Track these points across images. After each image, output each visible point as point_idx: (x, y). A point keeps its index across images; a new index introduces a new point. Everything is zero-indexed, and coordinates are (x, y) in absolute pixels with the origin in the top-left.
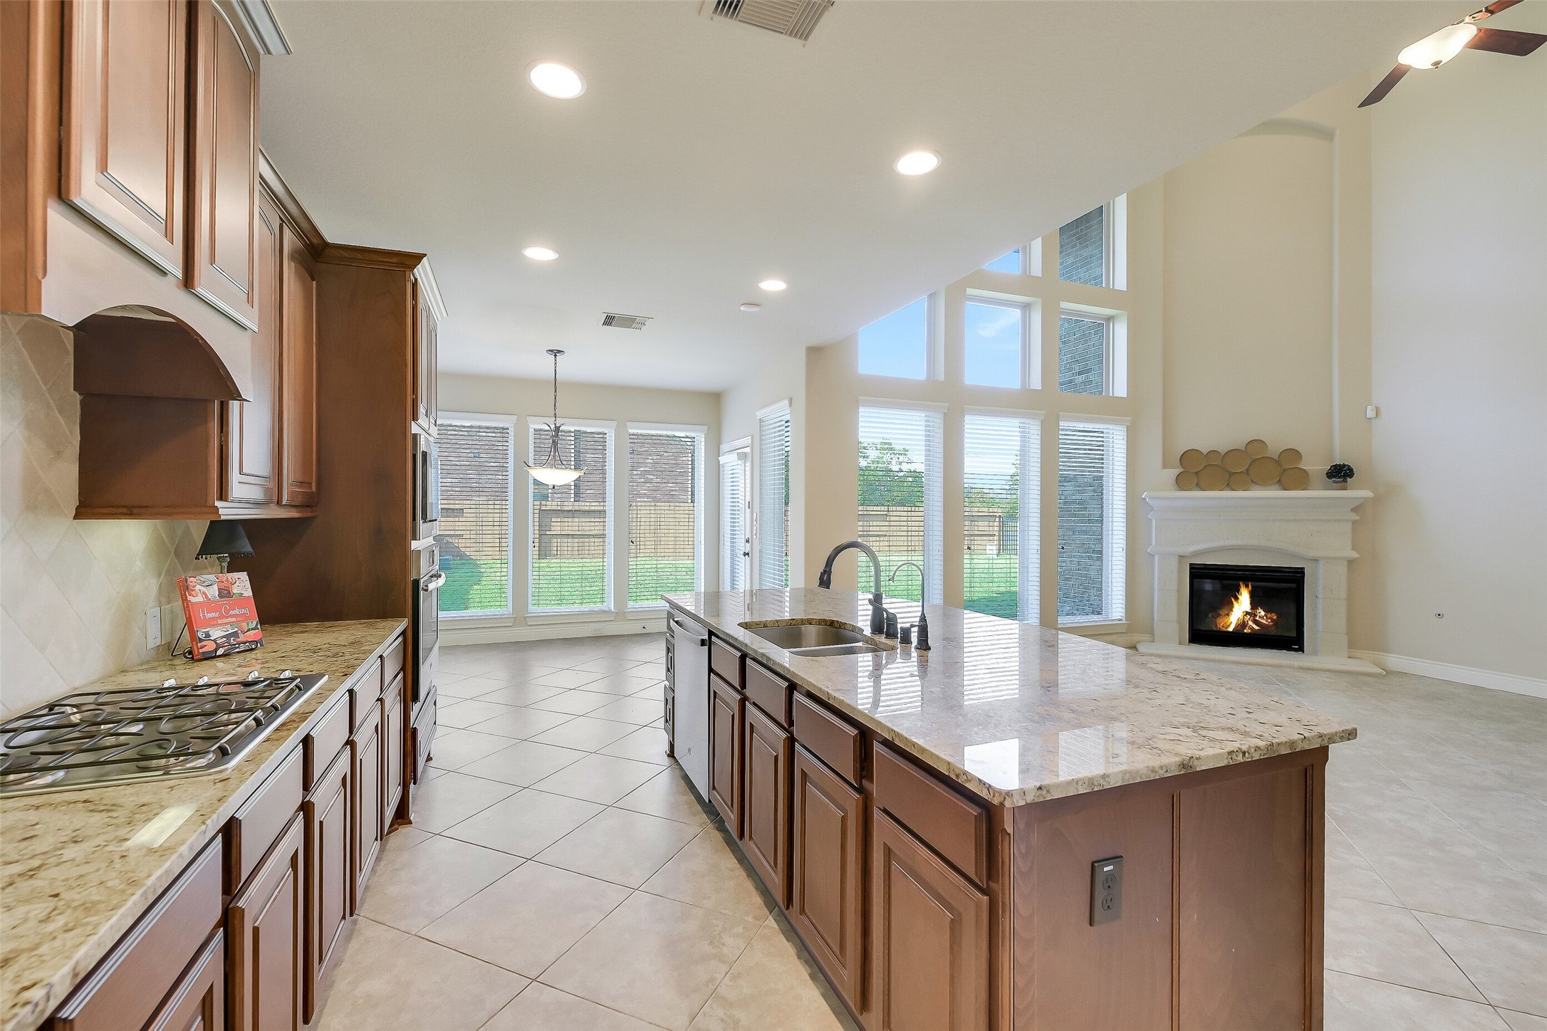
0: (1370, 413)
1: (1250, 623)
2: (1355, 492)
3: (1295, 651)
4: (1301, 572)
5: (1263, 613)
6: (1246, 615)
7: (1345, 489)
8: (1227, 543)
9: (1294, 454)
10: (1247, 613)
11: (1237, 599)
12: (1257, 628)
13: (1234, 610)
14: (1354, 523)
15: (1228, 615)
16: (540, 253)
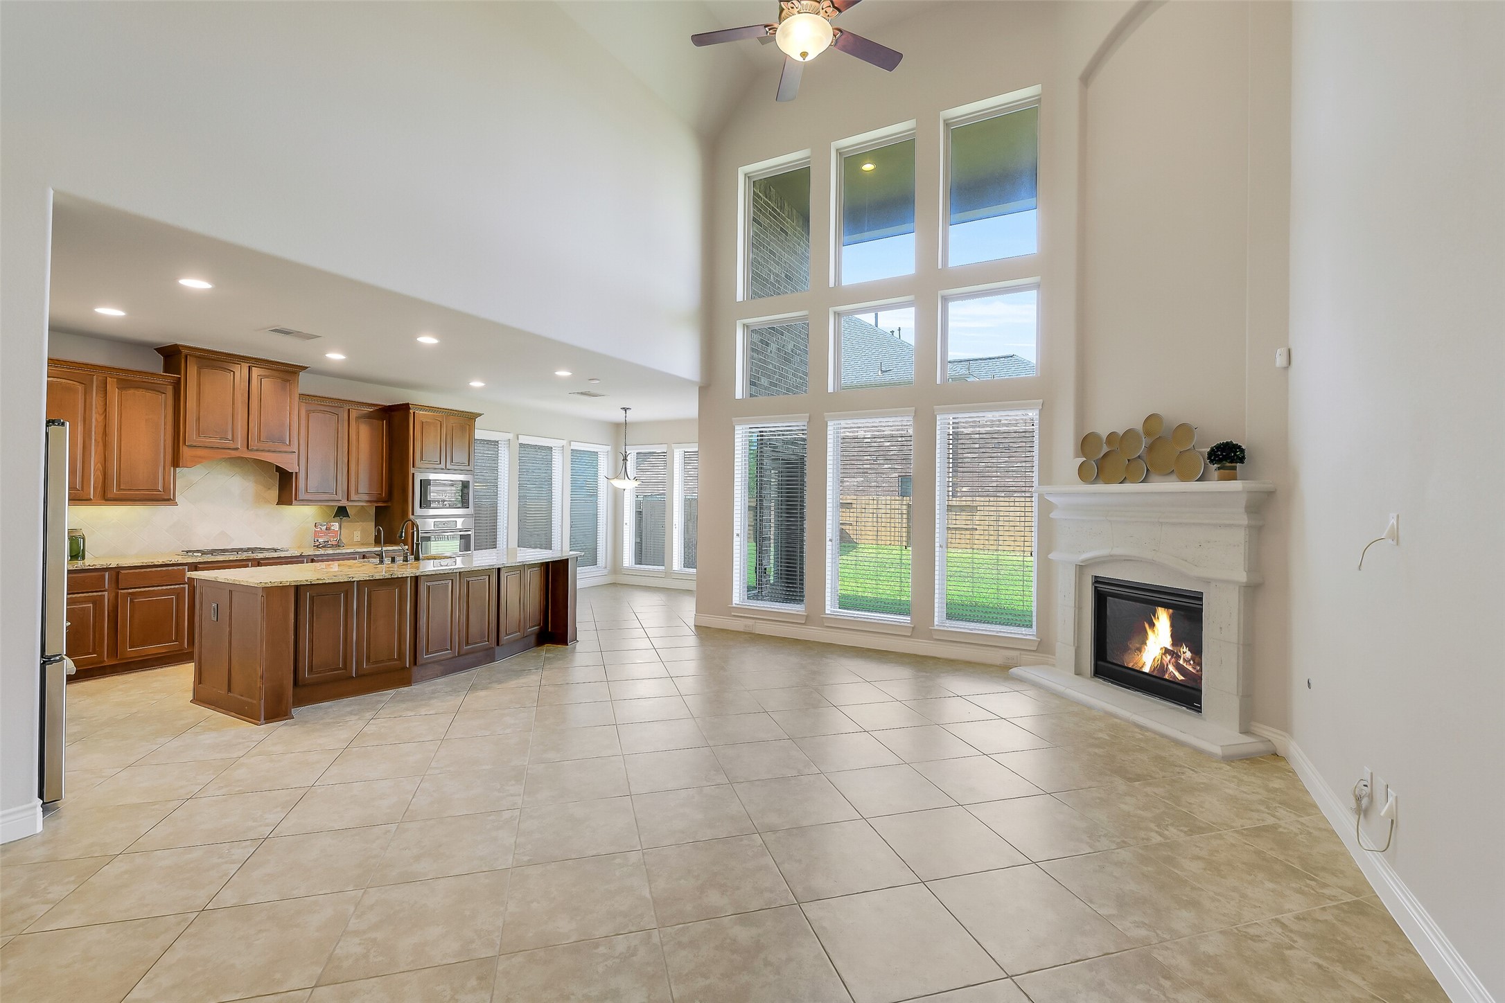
0: (1280, 361)
1: (1171, 668)
2: (1248, 485)
3: (1188, 708)
4: (1198, 597)
5: (1188, 655)
6: (1165, 654)
7: (1233, 477)
8: (1118, 551)
9: (1186, 430)
10: (1167, 651)
11: (1152, 625)
12: (1180, 678)
13: (1147, 642)
15: (1140, 650)
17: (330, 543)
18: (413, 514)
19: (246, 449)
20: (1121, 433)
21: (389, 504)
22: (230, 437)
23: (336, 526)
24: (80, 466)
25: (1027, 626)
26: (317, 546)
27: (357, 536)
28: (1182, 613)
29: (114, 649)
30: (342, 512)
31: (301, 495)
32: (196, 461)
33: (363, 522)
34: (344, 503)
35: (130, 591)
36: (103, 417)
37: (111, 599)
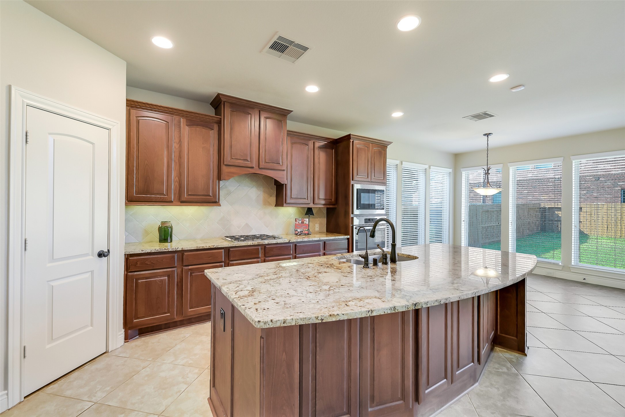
16: (397, 114)
17: (303, 232)
18: (352, 213)
19: (258, 168)
21: (336, 206)
22: (249, 160)
23: (306, 221)
24: (166, 179)
26: (296, 234)
27: (317, 228)
29: (181, 310)
30: (309, 212)
31: (288, 201)
32: (230, 175)
33: (320, 218)
34: (311, 205)
35: (190, 267)
36: (179, 146)
37: (179, 273)
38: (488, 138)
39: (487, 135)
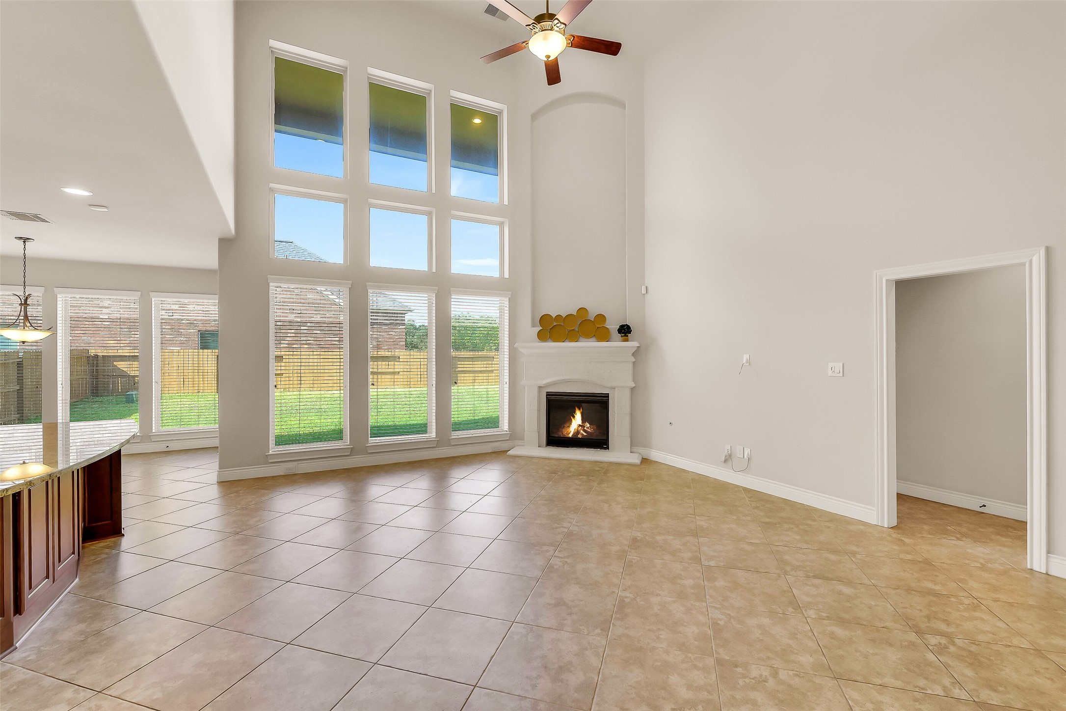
0: (644, 291)
1: (582, 431)
2: (632, 344)
3: (604, 449)
4: (607, 396)
5: (588, 425)
6: (579, 427)
7: (627, 340)
8: (566, 377)
9: (601, 318)
10: (580, 425)
11: (574, 417)
12: (585, 434)
13: (572, 423)
14: (634, 363)
15: (569, 427)
20: (564, 316)
25: (497, 427)
28: (599, 405)
38: (25, 245)
39: (25, 240)
